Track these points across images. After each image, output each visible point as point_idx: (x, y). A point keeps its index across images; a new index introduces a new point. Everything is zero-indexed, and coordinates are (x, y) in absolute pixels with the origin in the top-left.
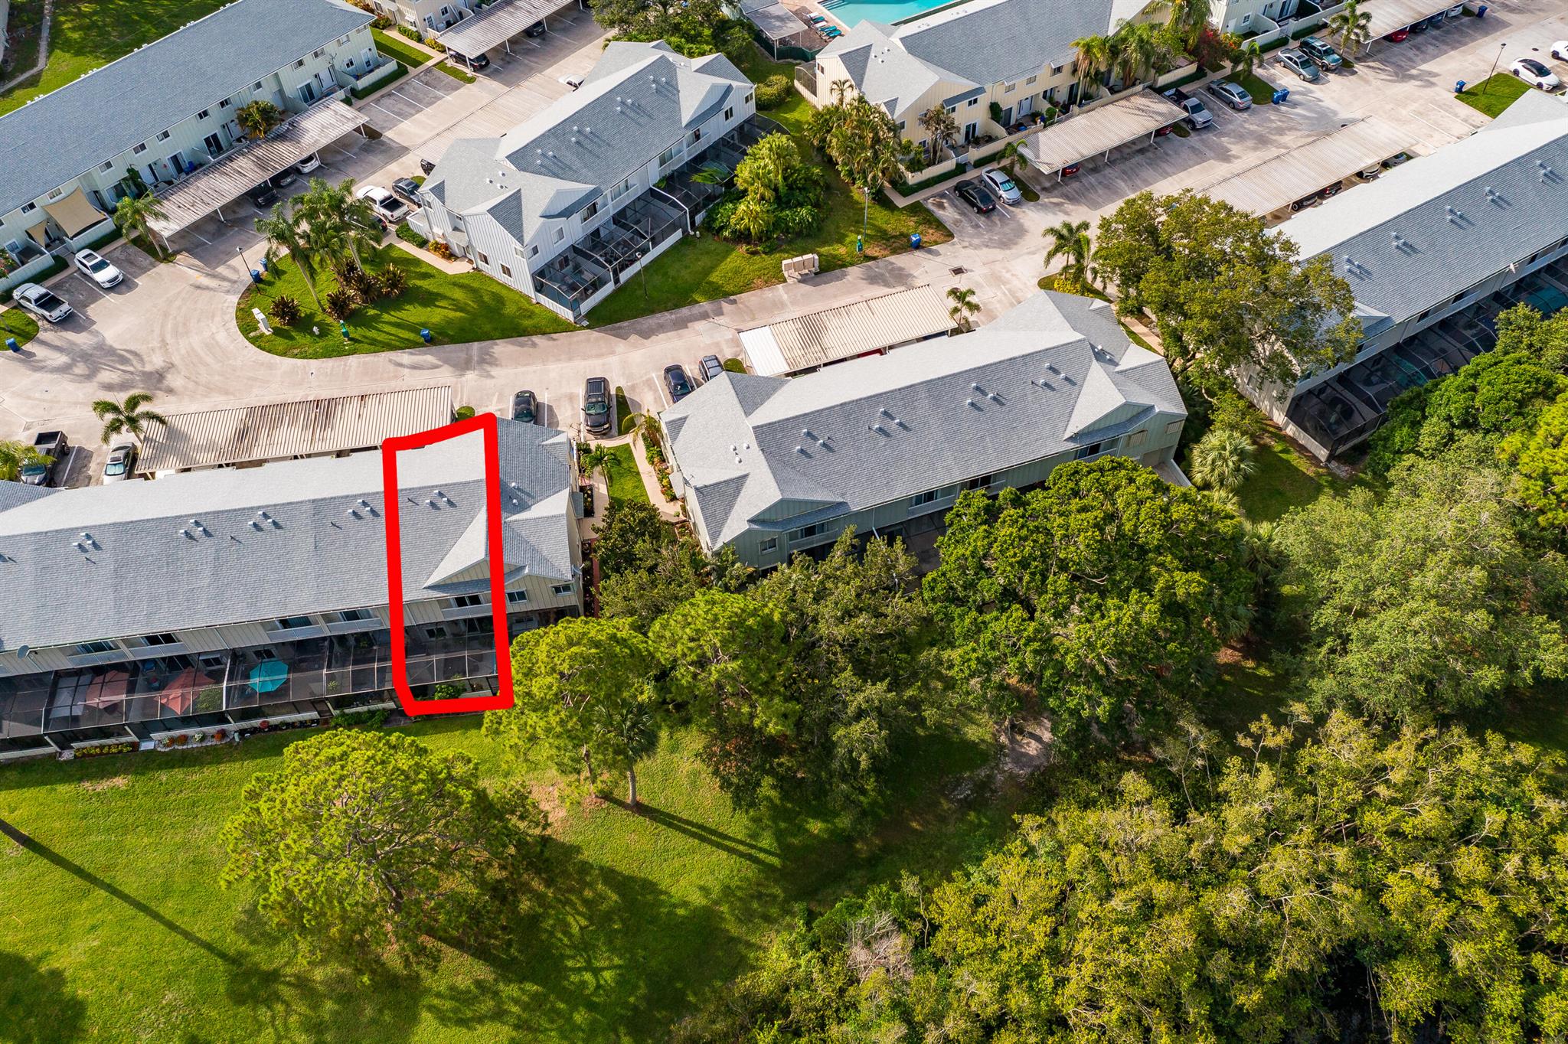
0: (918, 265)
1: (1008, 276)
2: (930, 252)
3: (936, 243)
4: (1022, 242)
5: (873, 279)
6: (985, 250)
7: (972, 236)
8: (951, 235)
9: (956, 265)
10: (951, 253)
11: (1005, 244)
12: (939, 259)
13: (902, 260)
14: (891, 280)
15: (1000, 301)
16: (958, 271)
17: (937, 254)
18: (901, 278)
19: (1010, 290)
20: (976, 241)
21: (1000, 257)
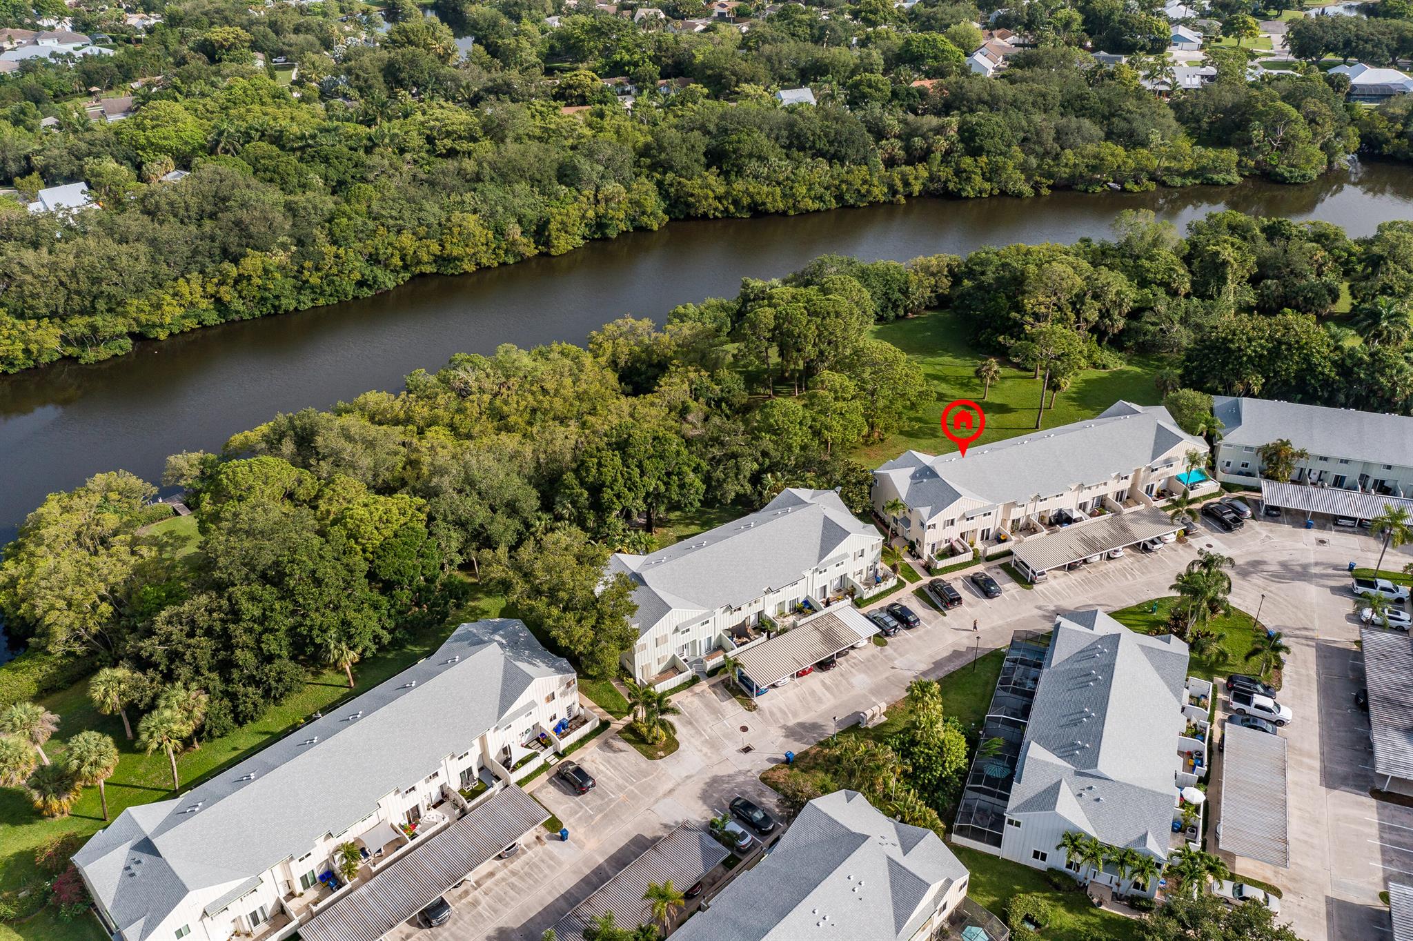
0: (782, 747)
1: (705, 750)
2: (776, 760)
3: (773, 769)
4: (702, 785)
5: (814, 727)
6: (731, 772)
7: (745, 783)
8: (764, 780)
9: (749, 754)
10: (757, 763)
11: (715, 781)
12: (767, 756)
13: (797, 748)
14: (798, 729)
15: (707, 723)
16: (747, 750)
17: (770, 760)
18: (793, 733)
19: (701, 735)
20: (741, 779)
21: (716, 768)
